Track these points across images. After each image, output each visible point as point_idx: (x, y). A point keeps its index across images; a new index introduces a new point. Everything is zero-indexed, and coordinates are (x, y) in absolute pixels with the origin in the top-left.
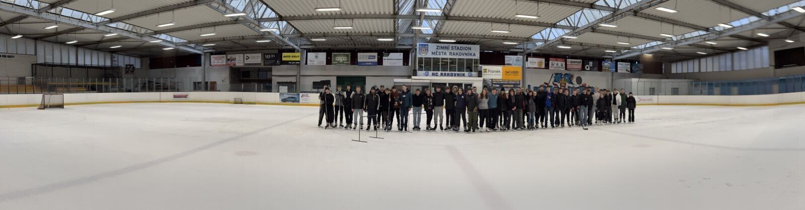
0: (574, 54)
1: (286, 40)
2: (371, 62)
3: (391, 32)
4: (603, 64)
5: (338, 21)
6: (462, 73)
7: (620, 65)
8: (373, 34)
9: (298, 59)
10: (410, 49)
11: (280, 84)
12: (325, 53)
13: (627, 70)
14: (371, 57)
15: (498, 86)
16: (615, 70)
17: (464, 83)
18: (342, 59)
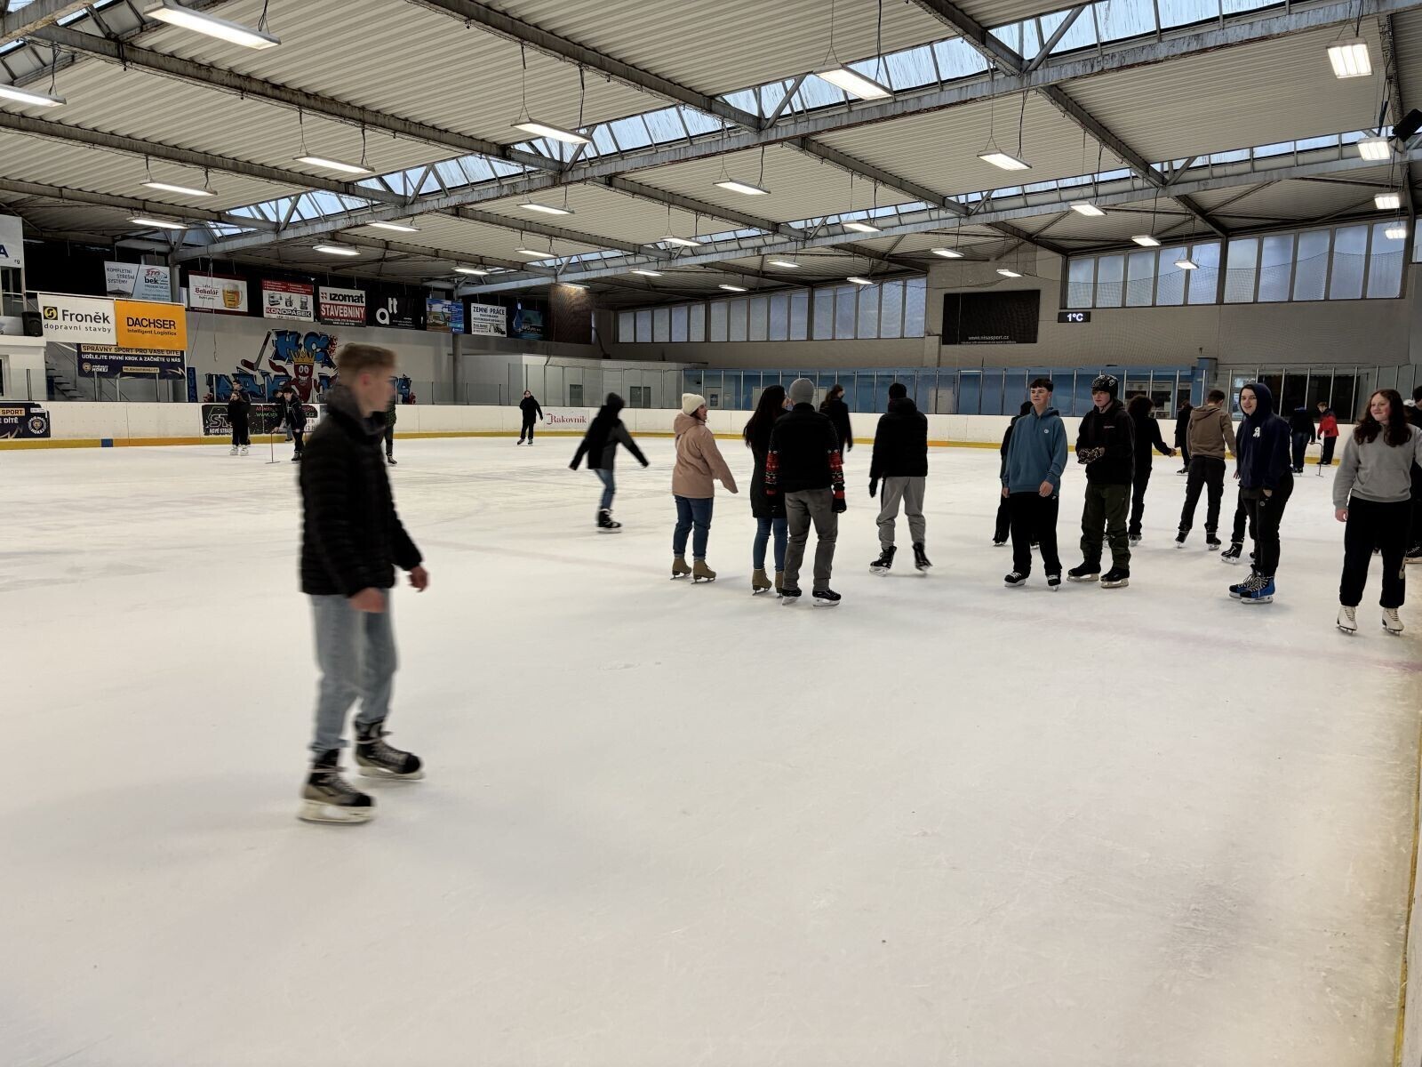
4: (428, 309)
7: (476, 312)
13: (497, 330)
16: (463, 326)
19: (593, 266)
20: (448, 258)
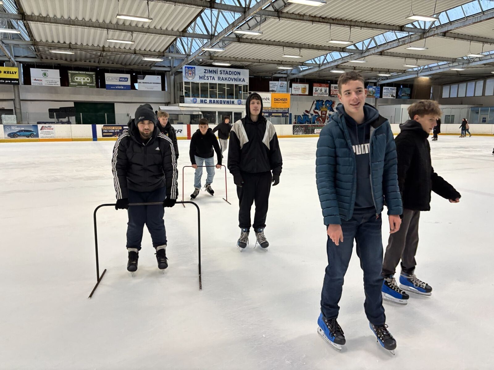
2: (122, 85)
3: (159, 51)
6: (232, 100)
7: (385, 90)
9: (16, 76)
12: (58, 71)
13: (392, 96)
14: (122, 80)
15: (267, 115)
16: (379, 95)
17: (234, 111)
18: (84, 79)
19: (434, 69)
20: (376, 71)
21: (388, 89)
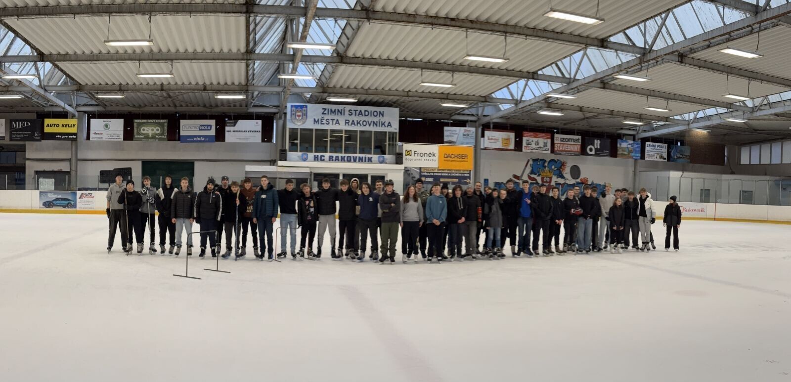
0: (566, 127)
1: (51, 96)
2: (203, 136)
3: (240, 84)
4: (618, 145)
5: (146, 64)
6: (368, 156)
7: (649, 147)
8: (208, 88)
9: (73, 130)
10: (275, 114)
11: (40, 174)
12: (122, 120)
13: (661, 157)
14: (203, 128)
15: (431, 180)
16: (640, 155)
17: (370, 173)
18: (153, 130)
19: (713, 118)
21: (654, 146)
